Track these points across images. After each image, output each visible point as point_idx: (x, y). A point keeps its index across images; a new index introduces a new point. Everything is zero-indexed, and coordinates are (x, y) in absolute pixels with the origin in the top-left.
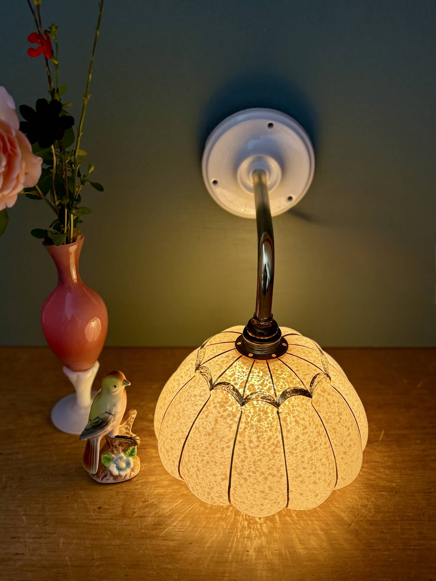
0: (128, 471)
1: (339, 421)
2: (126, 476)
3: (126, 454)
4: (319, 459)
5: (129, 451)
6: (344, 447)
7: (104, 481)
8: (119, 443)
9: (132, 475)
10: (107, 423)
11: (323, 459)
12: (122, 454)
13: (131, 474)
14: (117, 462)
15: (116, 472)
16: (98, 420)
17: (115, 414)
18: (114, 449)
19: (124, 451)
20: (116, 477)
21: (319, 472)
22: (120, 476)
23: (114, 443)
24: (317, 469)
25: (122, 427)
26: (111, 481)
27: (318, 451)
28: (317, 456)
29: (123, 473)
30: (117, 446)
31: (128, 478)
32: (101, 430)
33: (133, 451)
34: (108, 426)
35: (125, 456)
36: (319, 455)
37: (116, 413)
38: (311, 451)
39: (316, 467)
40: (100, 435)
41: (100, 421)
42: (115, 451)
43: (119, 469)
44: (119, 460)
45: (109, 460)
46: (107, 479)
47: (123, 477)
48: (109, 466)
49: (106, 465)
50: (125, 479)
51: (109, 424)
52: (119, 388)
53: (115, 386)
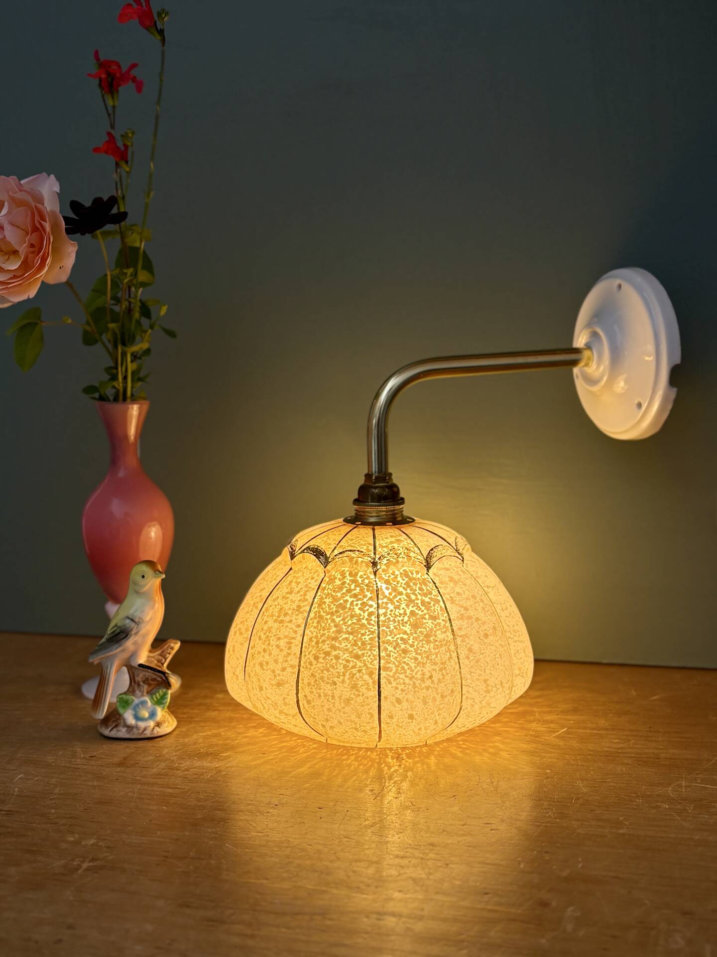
0: (152, 724)
2: (145, 729)
3: (153, 698)
5: (157, 695)
7: (113, 734)
8: (144, 679)
9: (155, 731)
10: (127, 636)
12: (147, 699)
13: (154, 728)
14: (138, 709)
15: (131, 721)
16: (115, 628)
17: (139, 621)
18: (138, 688)
19: (150, 693)
20: (130, 728)
22: (137, 727)
23: (137, 676)
25: (153, 657)
26: (122, 733)
29: (142, 725)
30: (141, 683)
31: (148, 734)
32: (116, 646)
33: (163, 698)
35: (151, 702)
37: (141, 621)
40: (115, 656)
41: (118, 631)
42: (138, 692)
43: (137, 718)
44: (140, 706)
45: (126, 704)
46: (118, 731)
47: (141, 732)
48: (124, 713)
49: (121, 711)
50: (144, 734)
51: (129, 636)
52: (149, 580)
53: (143, 577)
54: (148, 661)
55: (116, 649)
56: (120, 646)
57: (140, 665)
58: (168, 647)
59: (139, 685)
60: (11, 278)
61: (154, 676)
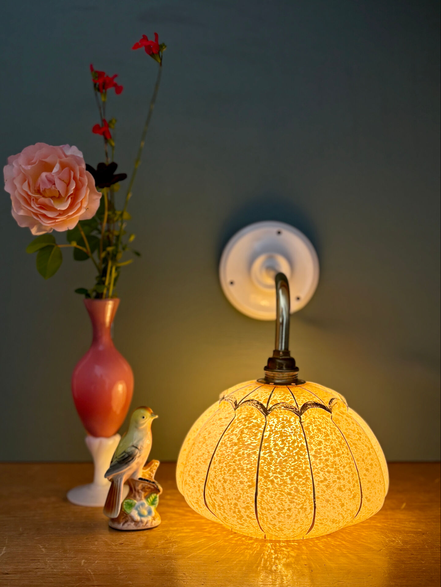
0: (150, 518)
1: (358, 438)
2: (147, 523)
3: (148, 501)
4: (343, 465)
5: (151, 498)
6: (365, 464)
7: (126, 527)
8: (142, 488)
9: (153, 524)
10: (133, 458)
11: (346, 467)
12: (144, 501)
13: (152, 522)
14: (139, 509)
15: (137, 518)
16: (124, 454)
17: (141, 448)
18: (137, 494)
19: (147, 498)
20: (136, 523)
21: (344, 479)
22: (142, 521)
23: (137, 486)
24: (342, 474)
25: (146, 472)
26: (132, 526)
27: (341, 457)
28: (341, 462)
29: (145, 520)
30: (140, 491)
31: (149, 526)
33: (154, 500)
34: (134, 461)
35: (147, 504)
36: (342, 462)
37: (142, 448)
38: (334, 456)
39: (340, 473)
40: (124, 473)
41: (127, 456)
42: (138, 497)
43: (140, 515)
44: (141, 507)
45: (131, 506)
46: (128, 525)
47: (144, 524)
48: (131, 512)
49: (128, 511)
50: (147, 526)
51: (134, 459)
52: (147, 420)
53: (143, 417)
54: (143, 475)
55: (126, 468)
56: (129, 466)
57: (140, 479)
58: (154, 465)
59: (138, 492)
60: (58, 216)
61: (149, 486)
